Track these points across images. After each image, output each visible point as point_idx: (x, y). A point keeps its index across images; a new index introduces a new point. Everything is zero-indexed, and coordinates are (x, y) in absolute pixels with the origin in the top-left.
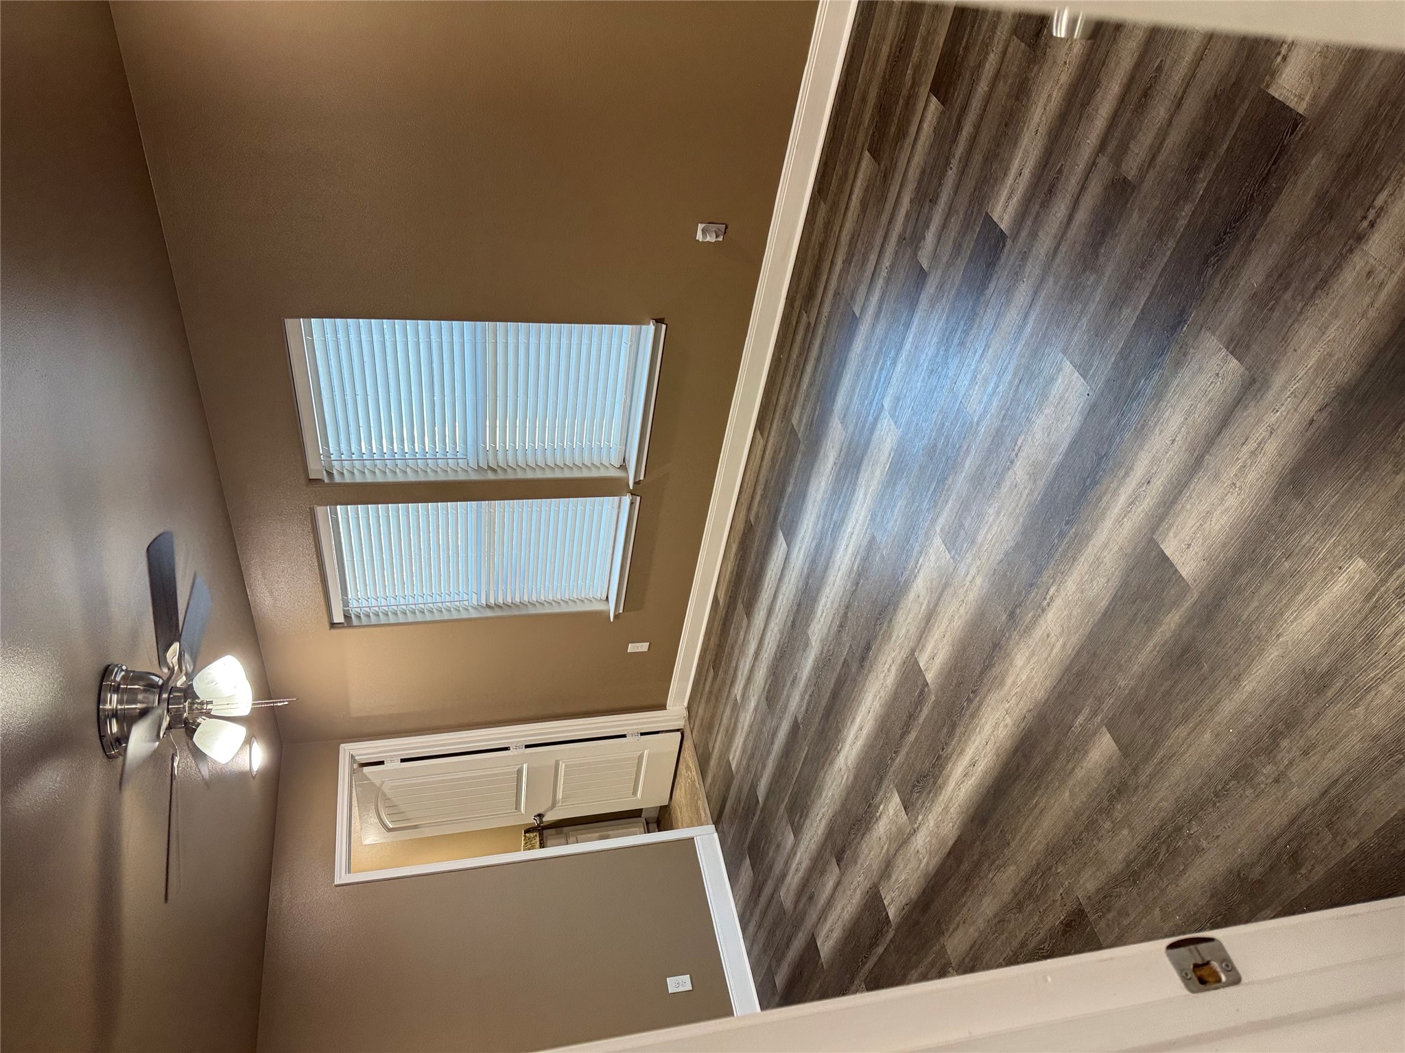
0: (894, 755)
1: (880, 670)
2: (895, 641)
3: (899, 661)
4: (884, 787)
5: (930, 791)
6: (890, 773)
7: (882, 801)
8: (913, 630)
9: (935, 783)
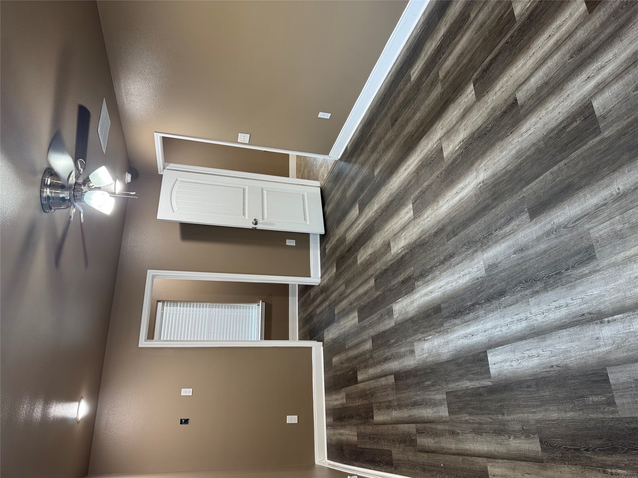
0: (440, 176)
1: (433, 219)
2: (420, 227)
3: (422, 218)
4: (452, 160)
5: (426, 158)
6: (444, 167)
7: (455, 152)
8: (411, 228)
9: (423, 162)
